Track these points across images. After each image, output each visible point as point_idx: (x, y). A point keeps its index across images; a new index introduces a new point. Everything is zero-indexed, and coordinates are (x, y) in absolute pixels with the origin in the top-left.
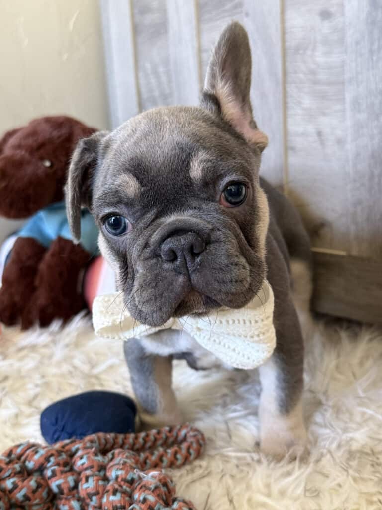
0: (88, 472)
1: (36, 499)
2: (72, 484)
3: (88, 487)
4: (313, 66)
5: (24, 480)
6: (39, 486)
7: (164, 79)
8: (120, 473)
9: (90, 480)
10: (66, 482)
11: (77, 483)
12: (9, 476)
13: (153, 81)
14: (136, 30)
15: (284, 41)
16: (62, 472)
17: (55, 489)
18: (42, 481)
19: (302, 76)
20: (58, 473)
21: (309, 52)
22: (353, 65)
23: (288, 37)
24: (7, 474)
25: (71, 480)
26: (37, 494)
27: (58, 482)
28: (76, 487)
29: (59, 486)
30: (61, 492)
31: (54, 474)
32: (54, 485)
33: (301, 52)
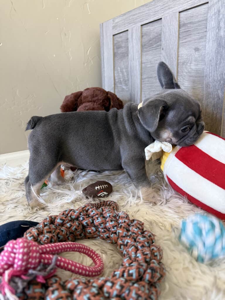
0: (97, 216)
1: (79, 229)
2: (91, 221)
3: (99, 221)
4: (190, 70)
5: (73, 223)
6: (79, 224)
7: (125, 74)
8: (110, 214)
9: (99, 218)
10: (89, 221)
11: (93, 220)
12: (68, 223)
13: (121, 75)
14: (115, 55)
15: (178, 60)
16: (87, 218)
17: (85, 224)
18: (80, 222)
19: (185, 73)
20: (85, 218)
21: (189, 64)
22: (208, 69)
23: (180, 58)
24: (67, 222)
25: (90, 220)
26: (79, 227)
27: (86, 222)
28: (93, 222)
29: (86, 223)
30: (88, 225)
31: (84, 219)
32: (84, 223)
33: (185, 64)
